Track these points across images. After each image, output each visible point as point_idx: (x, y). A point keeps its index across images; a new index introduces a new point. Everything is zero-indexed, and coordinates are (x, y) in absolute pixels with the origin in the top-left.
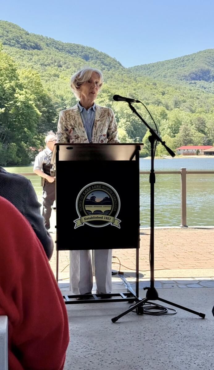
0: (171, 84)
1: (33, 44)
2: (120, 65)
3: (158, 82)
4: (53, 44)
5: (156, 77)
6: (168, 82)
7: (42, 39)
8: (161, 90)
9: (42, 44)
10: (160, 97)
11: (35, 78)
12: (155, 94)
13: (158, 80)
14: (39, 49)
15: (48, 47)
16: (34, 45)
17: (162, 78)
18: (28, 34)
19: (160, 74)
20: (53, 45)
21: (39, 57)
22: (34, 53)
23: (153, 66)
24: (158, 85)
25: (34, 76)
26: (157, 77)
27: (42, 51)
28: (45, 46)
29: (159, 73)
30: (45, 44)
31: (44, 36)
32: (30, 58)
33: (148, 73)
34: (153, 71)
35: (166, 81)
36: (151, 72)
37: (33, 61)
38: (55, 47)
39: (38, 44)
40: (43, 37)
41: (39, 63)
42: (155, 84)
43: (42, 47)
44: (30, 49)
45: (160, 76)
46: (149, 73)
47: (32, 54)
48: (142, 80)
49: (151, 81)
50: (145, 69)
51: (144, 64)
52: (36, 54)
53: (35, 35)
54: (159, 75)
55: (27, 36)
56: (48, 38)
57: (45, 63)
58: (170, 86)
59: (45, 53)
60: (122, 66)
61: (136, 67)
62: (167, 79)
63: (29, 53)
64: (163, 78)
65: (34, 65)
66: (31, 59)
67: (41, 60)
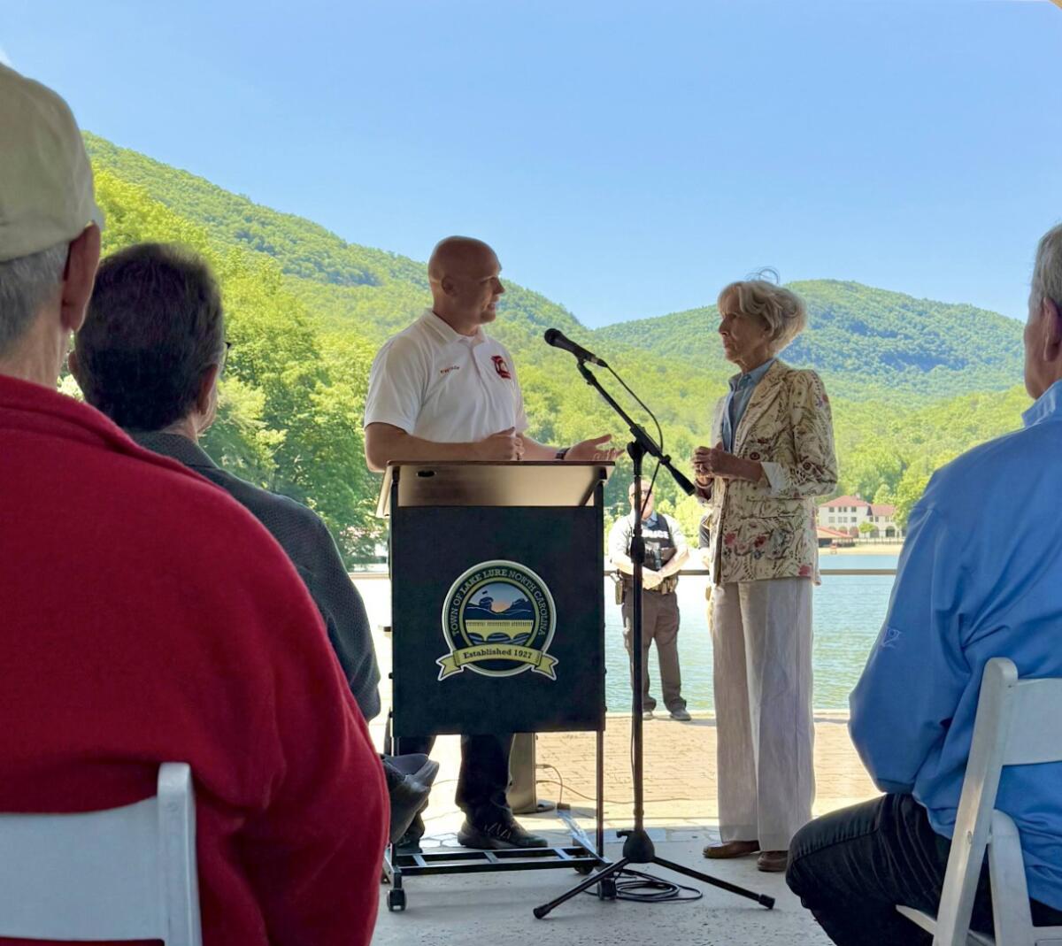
0: (703, 370)
1: (357, 272)
2: (576, 321)
3: (671, 363)
4: (407, 270)
5: (665, 353)
6: (697, 364)
7: (381, 258)
8: (678, 383)
9: (380, 271)
10: (676, 401)
11: (364, 355)
12: (664, 395)
13: (670, 359)
14: (373, 285)
15: (394, 280)
16: (358, 275)
17: (680, 355)
18: (345, 247)
19: (676, 345)
20: (407, 272)
21: (374, 302)
22: (359, 295)
23: (658, 325)
24: (670, 371)
25: (359, 351)
26: (669, 350)
27: (380, 287)
28: (387, 278)
29: (673, 343)
30: (389, 271)
31: (385, 252)
32: (349, 307)
33: (646, 340)
34: (659, 338)
35: (691, 361)
36: (653, 340)
37: (358, 313)
38: (413, 278)
39: (371, 272)
40: (382, 253)
41: (373, 319)
42: (662, 370)
43: (380, 279)
44: (349, 284)
45: (675, 350)
46: (649, 341)
47: (354, 297)
48: (632, 360)
49: (652, 363)
50: (636, 332)
51: (635, 320)
52: (365, 295)
53: (361, 249)
54: (673, 348)
55: (343, 252)
56: (396, 255)
57: (389, 319)
58: (701, 374)
59: (387, 293)
60: (580, 326)
61: (615, 328)
62: (693, 357)
63: (348, 295)
64: (684, 355)
65: (360, 322)
66: (352, 309)
67: (378, 311)
